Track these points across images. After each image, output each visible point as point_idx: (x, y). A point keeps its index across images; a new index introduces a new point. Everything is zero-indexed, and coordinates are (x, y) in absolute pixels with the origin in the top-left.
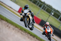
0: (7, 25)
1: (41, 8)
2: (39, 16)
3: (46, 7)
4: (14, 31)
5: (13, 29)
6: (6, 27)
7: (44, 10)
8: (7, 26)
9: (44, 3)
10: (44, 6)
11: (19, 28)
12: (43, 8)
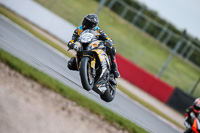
0: (61, 105)
1: (174, 52)
2: (167, 77)
3: (189, 49)
4: (83, 126)
5: (82, 119)
6: (57, 112)
7: (185, 55)
8: (63, 109)
9: (184, 34)
10: (184, 44)
11: (102, 117)
12: (179, 51)
